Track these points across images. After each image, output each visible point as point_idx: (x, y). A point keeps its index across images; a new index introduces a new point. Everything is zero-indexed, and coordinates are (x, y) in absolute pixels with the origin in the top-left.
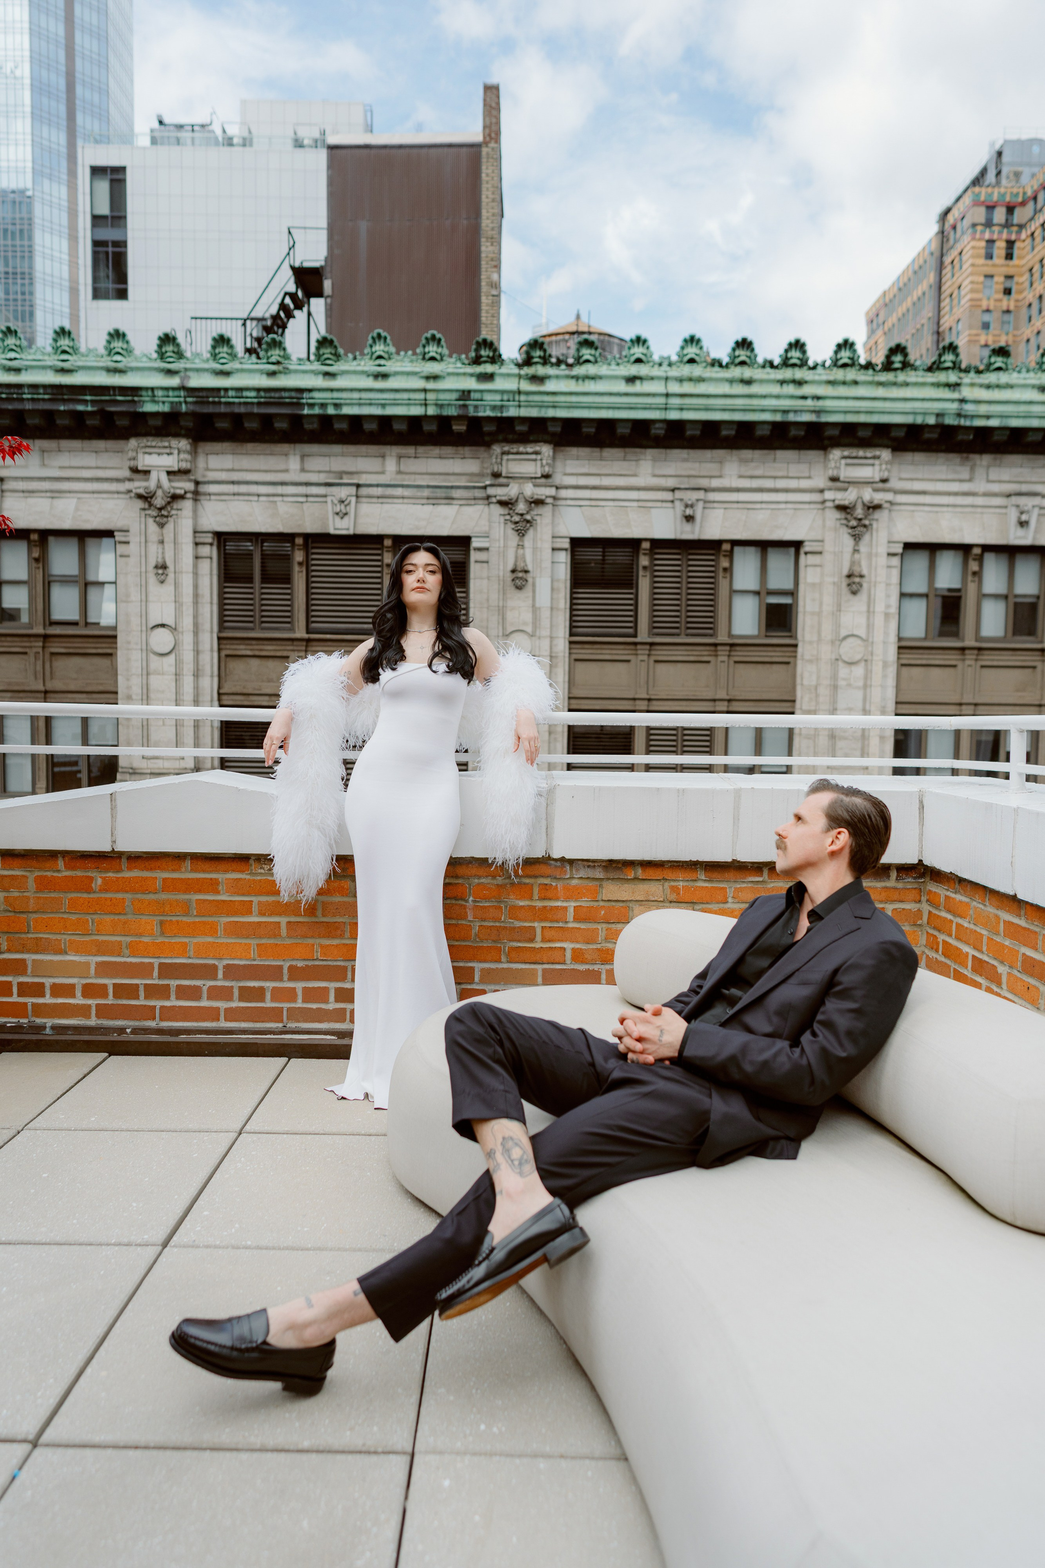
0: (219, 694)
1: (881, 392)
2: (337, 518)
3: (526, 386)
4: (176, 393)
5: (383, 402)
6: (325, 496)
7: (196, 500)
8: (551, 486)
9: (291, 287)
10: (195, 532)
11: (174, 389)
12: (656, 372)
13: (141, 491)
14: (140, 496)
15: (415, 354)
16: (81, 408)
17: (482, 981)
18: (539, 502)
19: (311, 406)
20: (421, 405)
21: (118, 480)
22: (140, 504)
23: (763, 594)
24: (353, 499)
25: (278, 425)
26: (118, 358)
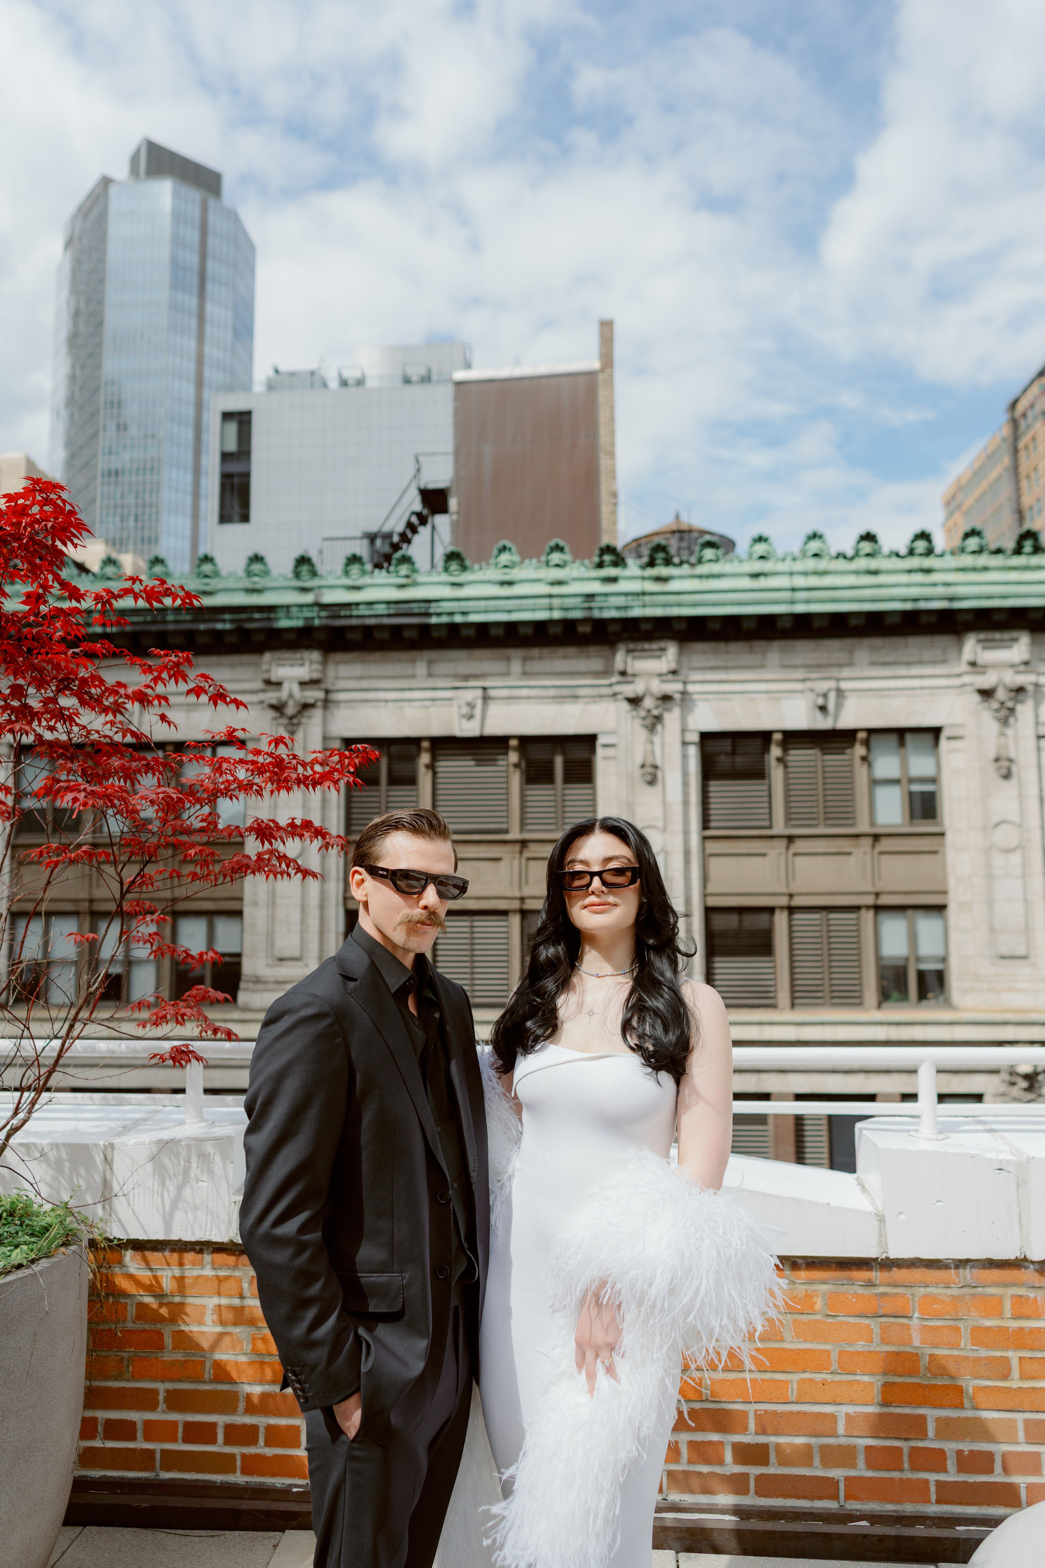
0: (345, 899)
1: (1014, 576)
2: (464, 722)
3: (650, 586)
4: (311, 609)
5: (509, 608)
6: (450, 699)
7: (326, 708)
8: (677, 681)
9: (418, 506)
10: (325, 738)
11: (308, 606)
12: (781, 567)
13: (274, 701)
14: (273, 707)
15: (539, 561)
16: (219, 626)
17: (939, 1436)
18: (666, 698)
19: (439, 614)
20: (546, 609)
21: (251, 692)
22: (271, 714)
23: (904, 782)
24: (479, 703)
25: (407, 634)
26: (256, 579)
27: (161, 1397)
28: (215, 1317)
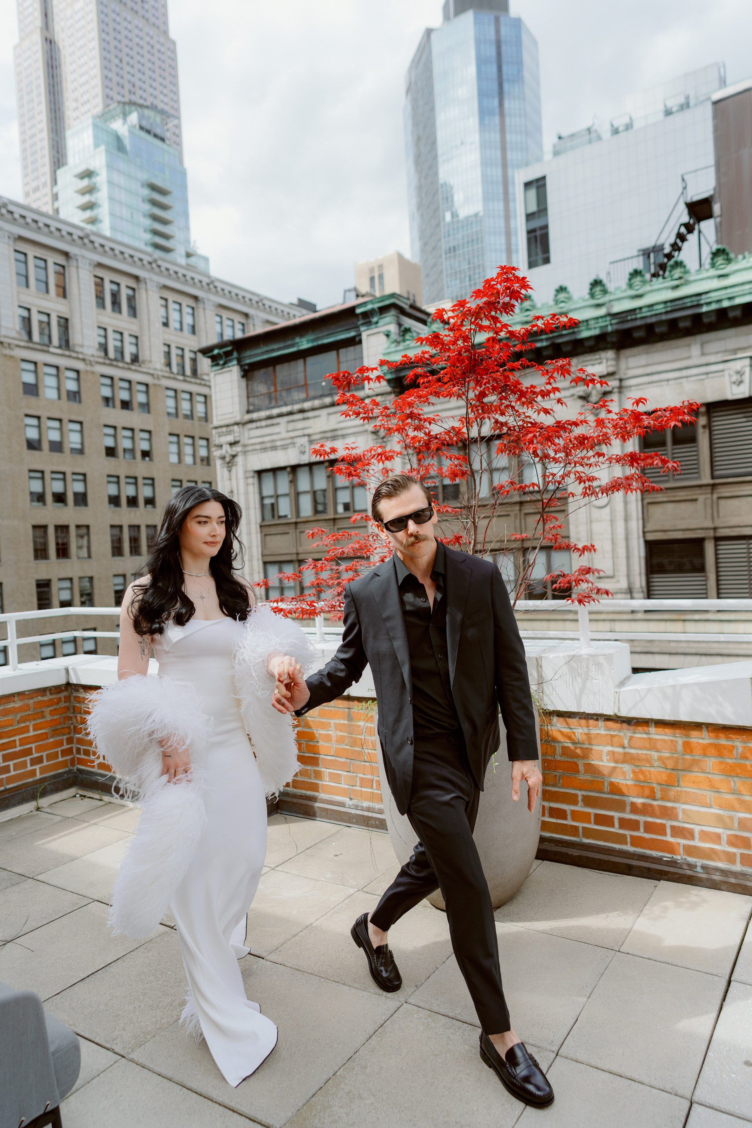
0: (644, 532)
2: (734, 387)
4: (604, 319)
6: (723, 371)
7: (620, 392)
11: (602, 317)
13: (581, 394)
14: (581, 398)
16: (539, 345)
19: (709, 304)
25: (682, 325)
26: (562, 305)
27: (580, 798)
28: (608, 757)
